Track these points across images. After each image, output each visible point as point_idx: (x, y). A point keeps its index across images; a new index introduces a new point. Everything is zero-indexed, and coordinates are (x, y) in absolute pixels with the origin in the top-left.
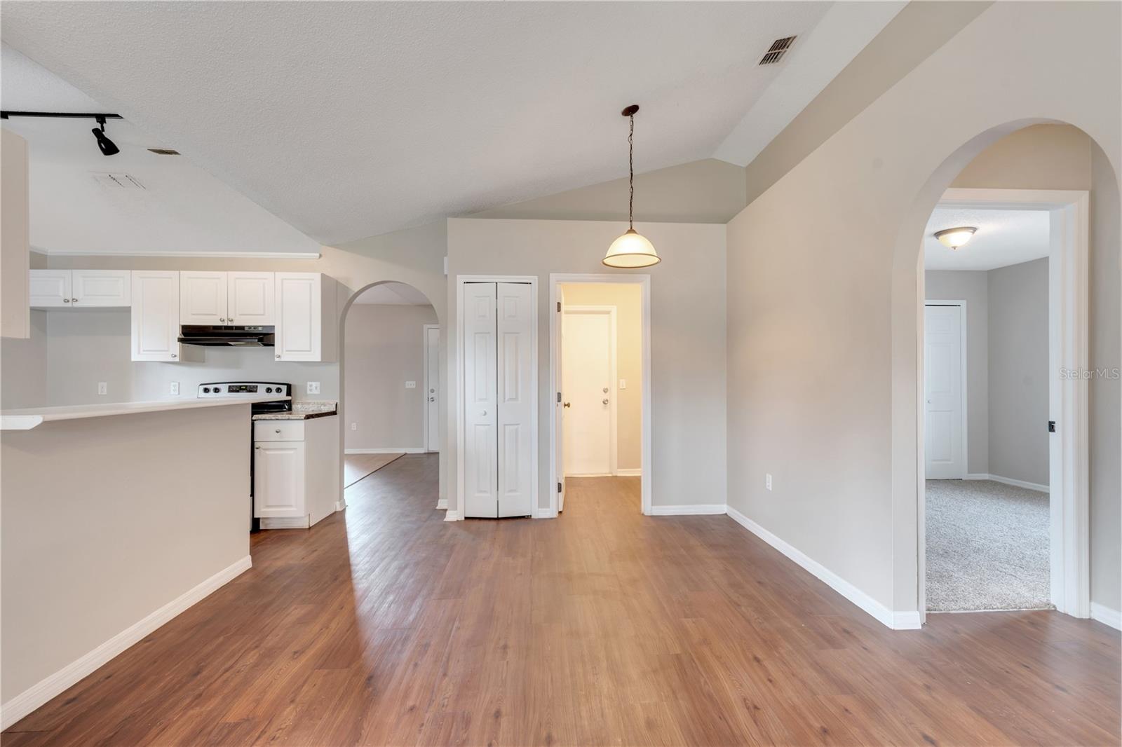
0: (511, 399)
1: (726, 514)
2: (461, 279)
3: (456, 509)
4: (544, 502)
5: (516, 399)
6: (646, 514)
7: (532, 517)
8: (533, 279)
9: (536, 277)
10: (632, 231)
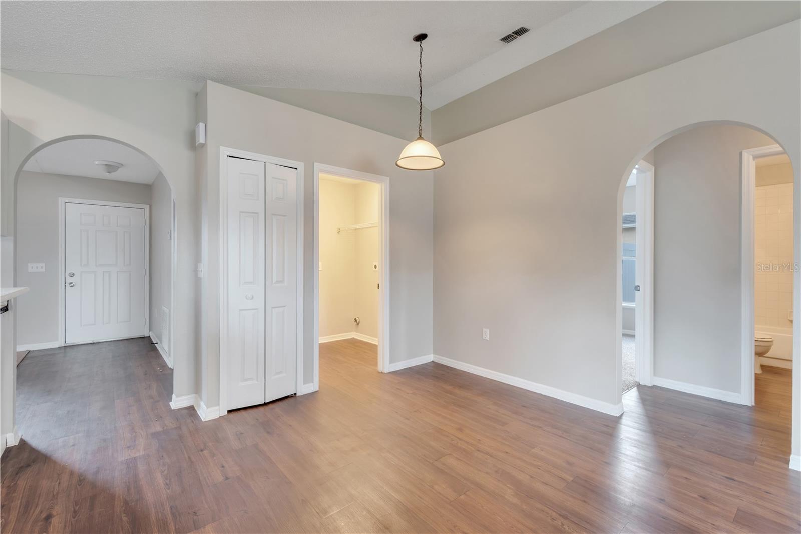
0: (278, 281)
1: (433, 361)
2: (224, 151)
4: (308, 379)
5: (282, 281)
6: (386, 371)
7: (298, 395)
8: (300, 165)
9: (303, 164)
10: (420, 138)
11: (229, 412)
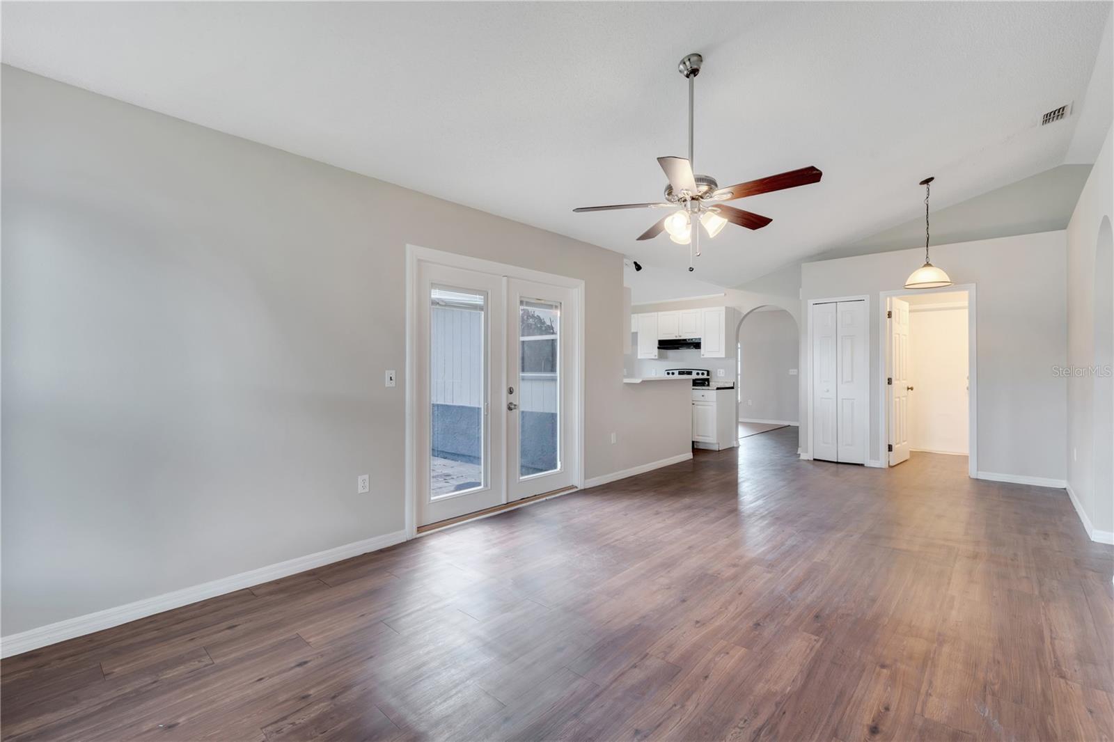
0: (847, 382)
1: (1065, 488)
2: (811, 302)
3: (807, 452)
4: (875, 456)
5: (852, 382)
6: (972, 477)
7: (865, 465)
8: (867, 297)
9: (869, 296)
10: (928, 265)
11: (815, 460)
